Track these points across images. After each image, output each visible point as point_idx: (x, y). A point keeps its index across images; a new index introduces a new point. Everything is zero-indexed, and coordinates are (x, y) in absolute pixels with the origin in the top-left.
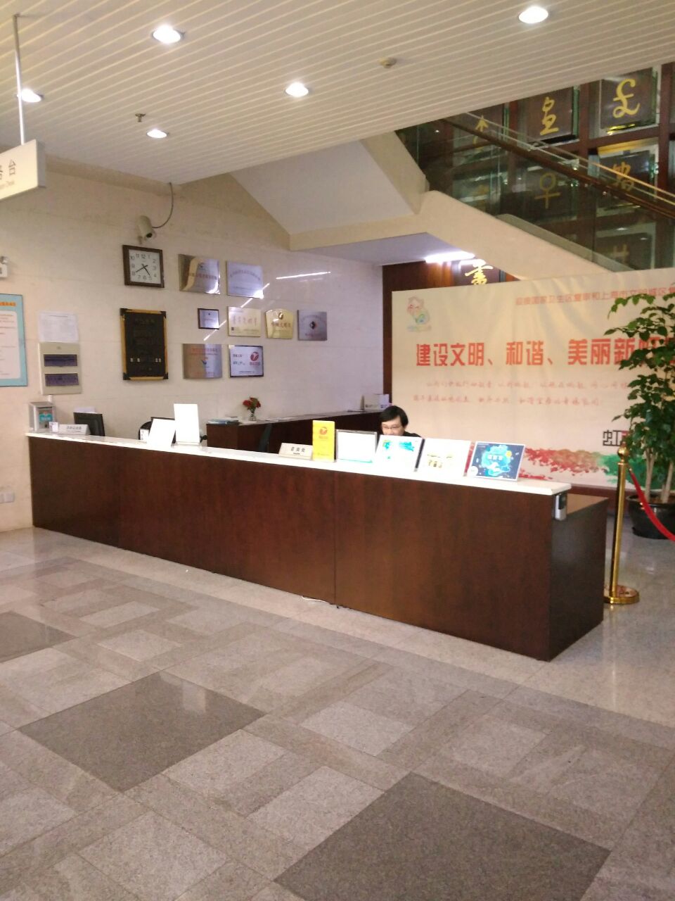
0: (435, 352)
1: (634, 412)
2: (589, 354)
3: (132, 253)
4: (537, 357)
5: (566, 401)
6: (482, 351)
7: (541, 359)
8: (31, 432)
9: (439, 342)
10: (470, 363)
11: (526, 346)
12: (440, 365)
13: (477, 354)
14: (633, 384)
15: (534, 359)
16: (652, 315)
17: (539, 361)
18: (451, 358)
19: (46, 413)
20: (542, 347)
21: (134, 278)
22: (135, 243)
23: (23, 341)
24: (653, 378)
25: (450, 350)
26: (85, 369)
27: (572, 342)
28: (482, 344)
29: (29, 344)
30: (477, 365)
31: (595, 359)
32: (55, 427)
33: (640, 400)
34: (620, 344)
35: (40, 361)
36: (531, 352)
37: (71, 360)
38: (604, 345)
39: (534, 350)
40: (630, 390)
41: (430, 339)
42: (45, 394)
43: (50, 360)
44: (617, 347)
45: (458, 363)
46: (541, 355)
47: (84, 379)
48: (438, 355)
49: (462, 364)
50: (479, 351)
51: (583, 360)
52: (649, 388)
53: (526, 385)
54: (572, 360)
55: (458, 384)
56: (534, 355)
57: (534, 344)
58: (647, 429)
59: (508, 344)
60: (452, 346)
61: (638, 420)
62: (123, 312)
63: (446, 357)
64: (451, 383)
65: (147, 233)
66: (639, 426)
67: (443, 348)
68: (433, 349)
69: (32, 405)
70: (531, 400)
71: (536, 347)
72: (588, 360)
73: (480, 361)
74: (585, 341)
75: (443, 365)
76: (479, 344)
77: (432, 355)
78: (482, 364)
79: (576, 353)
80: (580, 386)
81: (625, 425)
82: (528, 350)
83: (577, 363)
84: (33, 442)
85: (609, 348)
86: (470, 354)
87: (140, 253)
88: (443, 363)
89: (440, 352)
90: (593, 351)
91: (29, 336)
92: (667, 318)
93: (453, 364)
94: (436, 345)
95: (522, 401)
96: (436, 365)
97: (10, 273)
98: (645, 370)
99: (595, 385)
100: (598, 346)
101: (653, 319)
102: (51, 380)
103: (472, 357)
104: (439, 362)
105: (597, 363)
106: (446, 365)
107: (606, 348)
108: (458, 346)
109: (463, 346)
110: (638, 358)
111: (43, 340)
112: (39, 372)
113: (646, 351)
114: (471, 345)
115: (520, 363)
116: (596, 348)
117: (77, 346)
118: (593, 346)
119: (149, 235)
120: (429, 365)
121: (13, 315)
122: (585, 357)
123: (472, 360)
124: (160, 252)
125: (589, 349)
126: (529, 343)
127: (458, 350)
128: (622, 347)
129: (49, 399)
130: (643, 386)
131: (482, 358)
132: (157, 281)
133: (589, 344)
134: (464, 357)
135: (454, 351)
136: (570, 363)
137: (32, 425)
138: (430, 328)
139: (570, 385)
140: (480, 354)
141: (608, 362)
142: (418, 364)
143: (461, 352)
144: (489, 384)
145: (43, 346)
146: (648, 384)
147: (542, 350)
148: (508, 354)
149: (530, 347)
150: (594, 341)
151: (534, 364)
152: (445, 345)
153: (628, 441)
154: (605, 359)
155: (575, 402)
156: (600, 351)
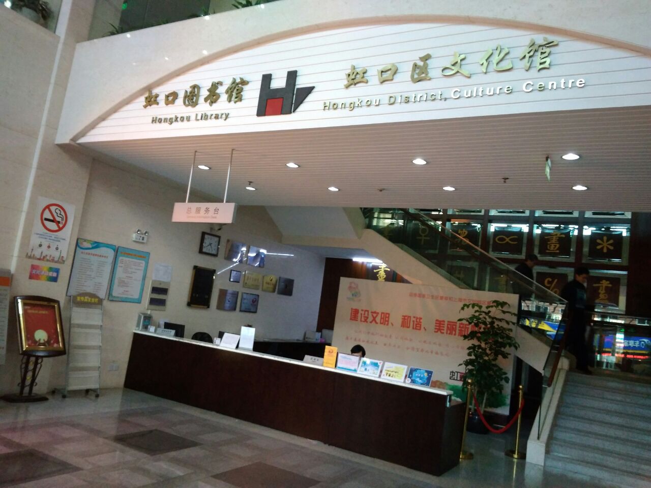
0: (361, 314)
1: (467, 363)
2: (445, 329)
3: (206, 236)
4: (418, 325)
5: (432, 352)
6: (388, 317)
7: (420, 327)
8: (135, 330)
9: (364, 309)
10: (381, 323)
11: (412, 319)
12: (364, 322)
13: (385, 319)
14: (469, 348)
15: (416, 326)
16: (480, 315)
17: (419, 328)
18: (370, 319)
19: (148, 320)
20: (421, 321)
21: (204, 250)
22: (208, 231)
23: (144, 278)
24: (479, 347)
25: (370, 314)
26: (171, 298)
27: (437, 320)
28: (389, 314)
29: (147, 280)
30: (385, 324)
31: (449, 332)
32: (152, 329)
33: (473, 357)
34: (462, 326)
35: (150, 289)
36: (415, 323)
37: (164, 291)
38: (453, 325)
39: (417, 322)
40: (468, 351)
41: (361, 306)
42: (148, 309)
43: (155, 290)
44: (460, 327)
45: (374, 322)
46: (421, 325)
47: (168, 303)
48: (363, 315)
49: (377, 323)
50: (386, 317)
51: (442, 331)
52: (477, 351)
53: (411, 340)
54: (436, 330)
55: (373, 334)
56: (416, 324)
57: (417, 318)
58: (475, 372)
59: (403, 316)
60: (372, 312)
61: (470, 367)
62: (195, 268)
63: (367, 318)
64: (369, 333)
65: (219, 228)
66: (470, 371)
67: (366, 313)
68: (360, 312)
69: (141, 315)
70: (413, 349)
71: (418, 320)
72: (445, 331)
73: (386, 323)
74: (444, 321)
75: (365, 323)
76: (387, 314)
77: (359, 315)
78: (388, 324)
79: (439, 326)
80: (440, 345)
81: (463, 369)
82: (414, 321)
83: (439, 332)
84: (136, 335)
85: (456, 327)
86: (381, 318)
87: (210, 236)
88: (366, 321)
89: (364, 314)
90: (448, 327)
91: (148, 275)
92: (487, 317)
93: (371, 322)
94: (362, 310)
95: (408, 349)
96: (361, 321)
97: (147, 241)
98: (475, 342)
99: (447, 345)
100: (450, 325)
101: (481, 316)
102: (153, 302)
103: (382, 320)
104: (363, 319)
105: (450, 334)
106: (367, 322)
107: (454, 327)
108: (375, 312)
109: (378, 313)
110: (472, 335)
111: (154, 278)
112: (148, 295)
113: (476, 332)
114: (382, 313)
115: (409, 327)
116: (449, 326)
117: (168, 283)
118: (448, 324)
119: (220, 229)
120: (357, 320)
121: (143, 263)
122: (443, 330)
123: (382, 322)
124: (219, 237)
125: (446, 326)
126: (414, 317)
127: (375, 315)
128: (463, 327)
129: (149, 312)
130: (474, 350)
131: (388, 321)
132: (214, 252)
133: (446, 323)
134: (378, 319)
135: (372, 315)
136: (435, 332)
137: (138, 325)
138: (360, 300)
139: (435, 343)
140: (387, 319)
141: (455, 334)
142: (351, 319)
143: (376, 316)
144: (391, 336)
145: (154, 282)
146: (477, 349)
147: (421, 322)
148: (402, 321)
149: (415, 319)
150: (448, 322)
151: (416, 329)
152: (368, 311)
153: (464, 378)
154: (454, 332)
155: (437, 353)
156: (451, 328)
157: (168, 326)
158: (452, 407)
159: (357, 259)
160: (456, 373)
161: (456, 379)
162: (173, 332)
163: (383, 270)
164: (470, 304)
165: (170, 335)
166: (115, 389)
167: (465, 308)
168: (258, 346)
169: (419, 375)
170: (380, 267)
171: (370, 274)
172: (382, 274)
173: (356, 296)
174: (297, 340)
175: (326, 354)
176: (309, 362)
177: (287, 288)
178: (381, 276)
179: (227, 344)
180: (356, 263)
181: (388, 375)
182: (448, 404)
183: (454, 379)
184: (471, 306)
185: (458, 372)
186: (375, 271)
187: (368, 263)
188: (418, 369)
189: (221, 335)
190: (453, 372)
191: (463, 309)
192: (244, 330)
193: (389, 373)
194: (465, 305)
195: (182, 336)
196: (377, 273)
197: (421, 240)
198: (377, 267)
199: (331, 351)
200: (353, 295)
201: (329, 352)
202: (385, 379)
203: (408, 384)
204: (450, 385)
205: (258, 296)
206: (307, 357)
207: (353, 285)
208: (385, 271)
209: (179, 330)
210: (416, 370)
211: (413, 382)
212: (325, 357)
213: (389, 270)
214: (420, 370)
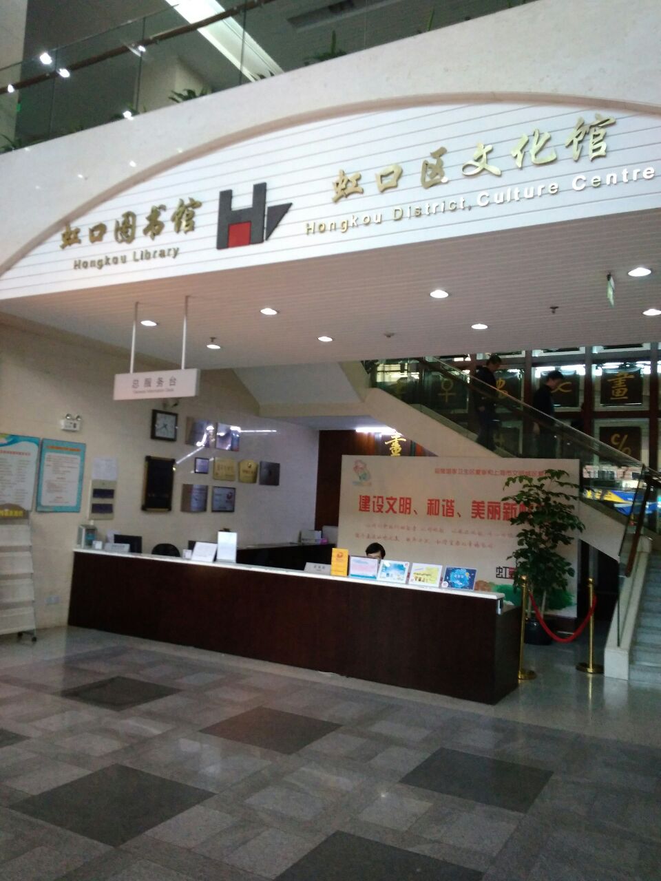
0: (374, 502)
1: (518, 555)
2: (486, 512)
3: (159, 415)
4: (449, 511)
5: (470, 544)
6: (410, 504)
7: (453, 513)
8: (76, 548)
9: (377, 495)
10: (400, 512)
11: (442, 503)
12: (377, 512)
13: (406, 506)
14: (519, 535)
15: (447, 512)
16: (530, 490)
17: (451, 514)
18: (386, 507)
19: (91, 534)
20: (453, 504)
21: (158, 434)
22: (161, 409)
23: (81, 479)
24: (532, 532)
25: (385, 501)
26: (118, 502)
27: (474, 502)
28: (410, 499)
29: (85, 480)
30: (405, 513)
31: (490, 516)
32: (98, 545)
33: (525, 546)
34: (507, 507)
35: (90, 493)
36: (446, 507)
37: (109, 493)
38: (497, 506)
39: (447, 506)
40: (518, 539)
41: (373, 491)
42: (90, 519)
43: (97, 493)
44: (505, 508)
45: (391, 511)
46: (453, 510)
47: (116, 509)
48: (376, 504)
49: (395, 512)
50: (407, 503)
51: (482, 516)
52: (530, 538)
53: (441, 531)
54: (474, 515)
55: (391, 527)
56: (447, 509)
57: (448, 501)
58: (529, 566)
59: (429, 500)
60: (387, 499)
61: (522, 560)
62: (148, 459)
63: (382, 506)
64: (385, 526)
65: (174, 403)
66: (523, 564)
67: (380, 500)
68: (372, 499)
69: (81, 527)
70: (445, 542)
71: (449, 504)
72: (485, 516)
73: (408, 511)
74: (483, 503)
75: (380, 513)
76: (407, 498)
77: (371, 504)
78: (409, 513)
79: (478, 509)
80: (480, 534)
81: (512, 563)
82: (443, 506)
83: (478, 517)
84: (78, 556)
85: (500, 509)
86: (400, 505)
87: (164, 415)
88: (380, 511)
89: (378, 502)
90: (489, 510)
91: (86, 474)
92: (540, 492)
93: (387, 512)
94: (375, 497)
95: (438, 542)
96: (374, 511)
97: (81, 428)
98: (527, 526)
99: (490, 534)
100: (492, 506)
101: (532, 492)
102: (96, 509)
103: (402, 508)
104: (376, 509)
105: (491, 519)
106: (382, 512)
107: (497, 509)
108: (392, 499)
109: (396, 499)
110: (522, 518)
111: (94, 477)
112: (88, 500)
113: (527, 514)
114: (401, 498)
115: (438, 514)
116: (491, 508)
117: (115, 483)
118: (489, 506)
119: (176, 405)
120: (369, 511)
121: (78, 458)
122: (483, 514)
123: (402, 510)
124: (176, 415)
125: (486, 509)
126: (444, 501)
127: (391, 502)
128: (508, 509)
129: (92, 523)
130: (526, 537)
131: (409, 508)
132: (171, 436)
133: (486, 505)
134: (396, 507)
135: (389, 503)
136: (473, 517)
137: (79, 542)
138: (370, 484)
139: (473, 533)
140: (408, 506)
141: (499, 519)
142: (360, 510)
143: (394, 503)
144: (415, 528)
145: (94, 482)
146: (529, 536)
147: (453, 506)
148: (428, 507)
149: (445, 503)
150: (489, 503)
151: (447, 516)
152: (382, 497)
153: (515, 575)
154: (497, 516)
155: (477, 545)
156: (494, 511)
157: (119, 539)
158: (505, 614)
159: (360, 430)
160: (504, 569)
161: (504, 576)
162: (127, 546)
163: (396, 440)
164: (516, 478)
165: (123, 552)
166: (57, 628)
167: (511, 482)
168: (243, 556)
169: (459, 576)
170: (393, 437)
171: (380, 448)
172: (396, 447)
173: (364, 478)
174: (291, 543)
175: (334, 559)
176: (312, 572)
177: (271, 475)
178: (395, 449)
179: (201, 556)
180: (361, 435)
181: (418, 579)
182: (499, 611)
183: (502, 577)
184: (517, 480)
185: (506, 568)
186: (386, 443)
187: (375, 433)
188: (456, 569)
189: (191, 546)
190: (500, 568)
191: (507, 484)
192: (222, 536)
193: (419, 576)
194: (510, 479)
195: (139, 551)
196: (390, 445)
197: (444, 397)
198: (389, 438)
199: (340, 554)
200: (360, 478)
201: (338, 556)
202: (414, 585)
203: (445, 589)
204: (497, 586)
205: (234, 489)
206: (309, 565)
207: (361, 465)
208: (400, 442)
209: (135, 543)
210: (454, 570)
211: (451, 585)
212: (332, 563)
213: (405, 440)
214: (460, 569)
